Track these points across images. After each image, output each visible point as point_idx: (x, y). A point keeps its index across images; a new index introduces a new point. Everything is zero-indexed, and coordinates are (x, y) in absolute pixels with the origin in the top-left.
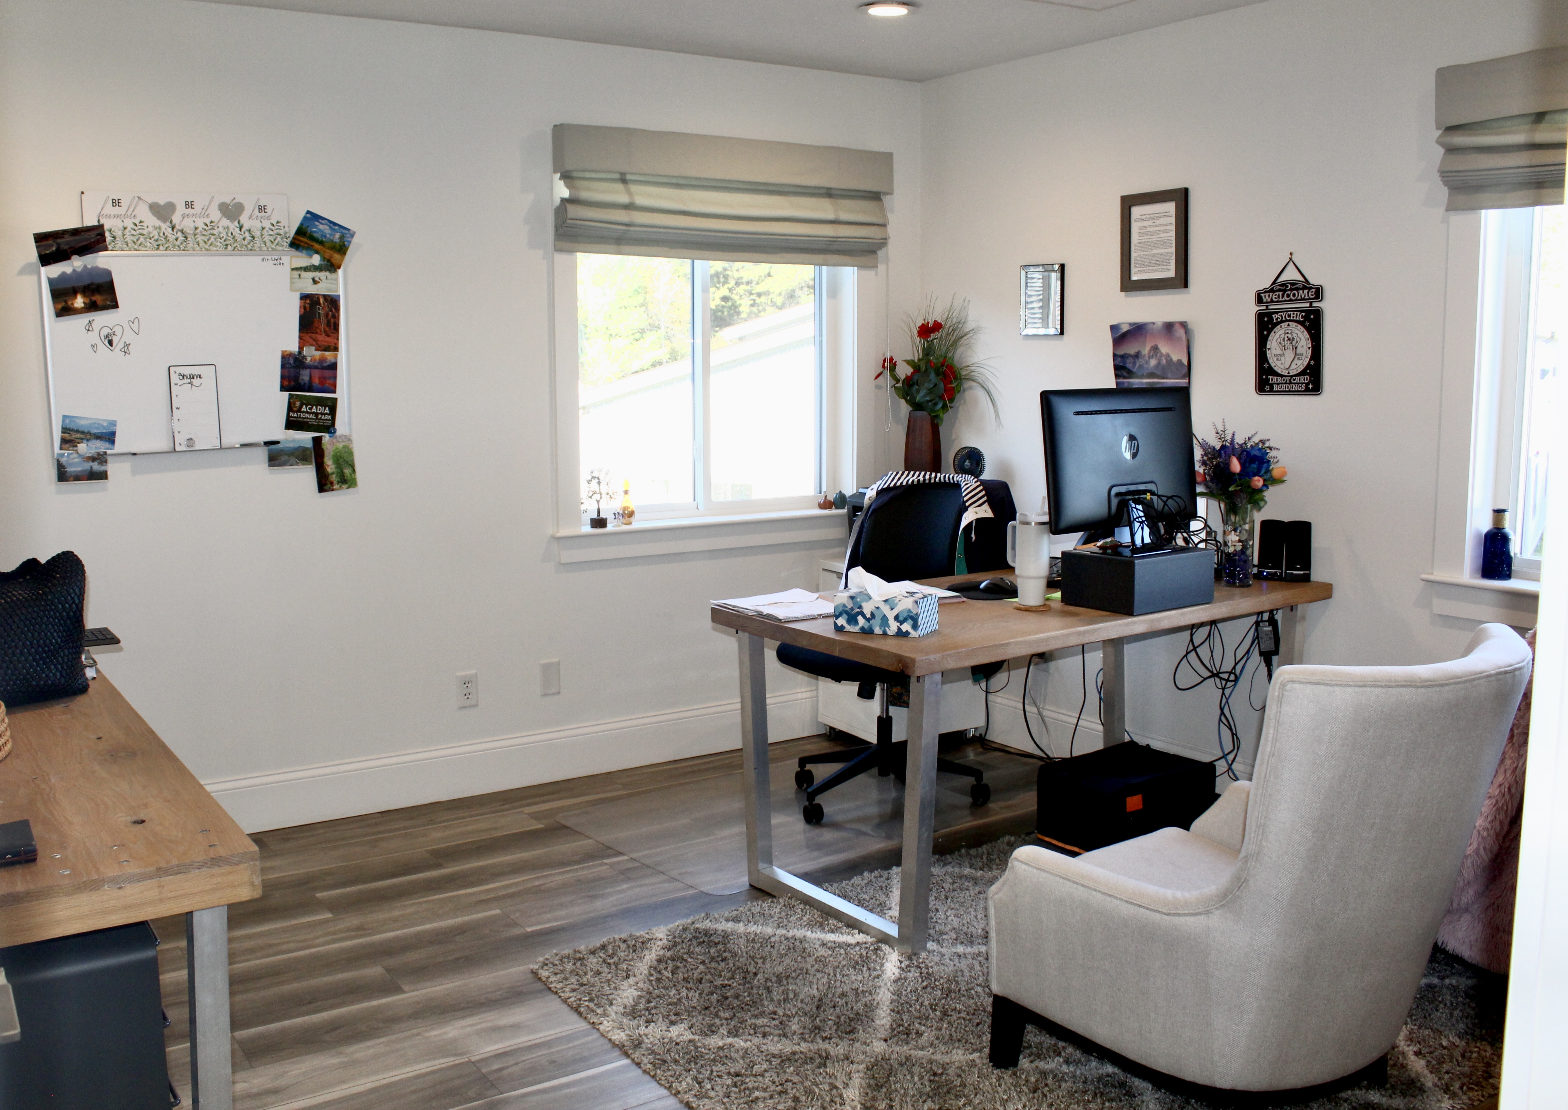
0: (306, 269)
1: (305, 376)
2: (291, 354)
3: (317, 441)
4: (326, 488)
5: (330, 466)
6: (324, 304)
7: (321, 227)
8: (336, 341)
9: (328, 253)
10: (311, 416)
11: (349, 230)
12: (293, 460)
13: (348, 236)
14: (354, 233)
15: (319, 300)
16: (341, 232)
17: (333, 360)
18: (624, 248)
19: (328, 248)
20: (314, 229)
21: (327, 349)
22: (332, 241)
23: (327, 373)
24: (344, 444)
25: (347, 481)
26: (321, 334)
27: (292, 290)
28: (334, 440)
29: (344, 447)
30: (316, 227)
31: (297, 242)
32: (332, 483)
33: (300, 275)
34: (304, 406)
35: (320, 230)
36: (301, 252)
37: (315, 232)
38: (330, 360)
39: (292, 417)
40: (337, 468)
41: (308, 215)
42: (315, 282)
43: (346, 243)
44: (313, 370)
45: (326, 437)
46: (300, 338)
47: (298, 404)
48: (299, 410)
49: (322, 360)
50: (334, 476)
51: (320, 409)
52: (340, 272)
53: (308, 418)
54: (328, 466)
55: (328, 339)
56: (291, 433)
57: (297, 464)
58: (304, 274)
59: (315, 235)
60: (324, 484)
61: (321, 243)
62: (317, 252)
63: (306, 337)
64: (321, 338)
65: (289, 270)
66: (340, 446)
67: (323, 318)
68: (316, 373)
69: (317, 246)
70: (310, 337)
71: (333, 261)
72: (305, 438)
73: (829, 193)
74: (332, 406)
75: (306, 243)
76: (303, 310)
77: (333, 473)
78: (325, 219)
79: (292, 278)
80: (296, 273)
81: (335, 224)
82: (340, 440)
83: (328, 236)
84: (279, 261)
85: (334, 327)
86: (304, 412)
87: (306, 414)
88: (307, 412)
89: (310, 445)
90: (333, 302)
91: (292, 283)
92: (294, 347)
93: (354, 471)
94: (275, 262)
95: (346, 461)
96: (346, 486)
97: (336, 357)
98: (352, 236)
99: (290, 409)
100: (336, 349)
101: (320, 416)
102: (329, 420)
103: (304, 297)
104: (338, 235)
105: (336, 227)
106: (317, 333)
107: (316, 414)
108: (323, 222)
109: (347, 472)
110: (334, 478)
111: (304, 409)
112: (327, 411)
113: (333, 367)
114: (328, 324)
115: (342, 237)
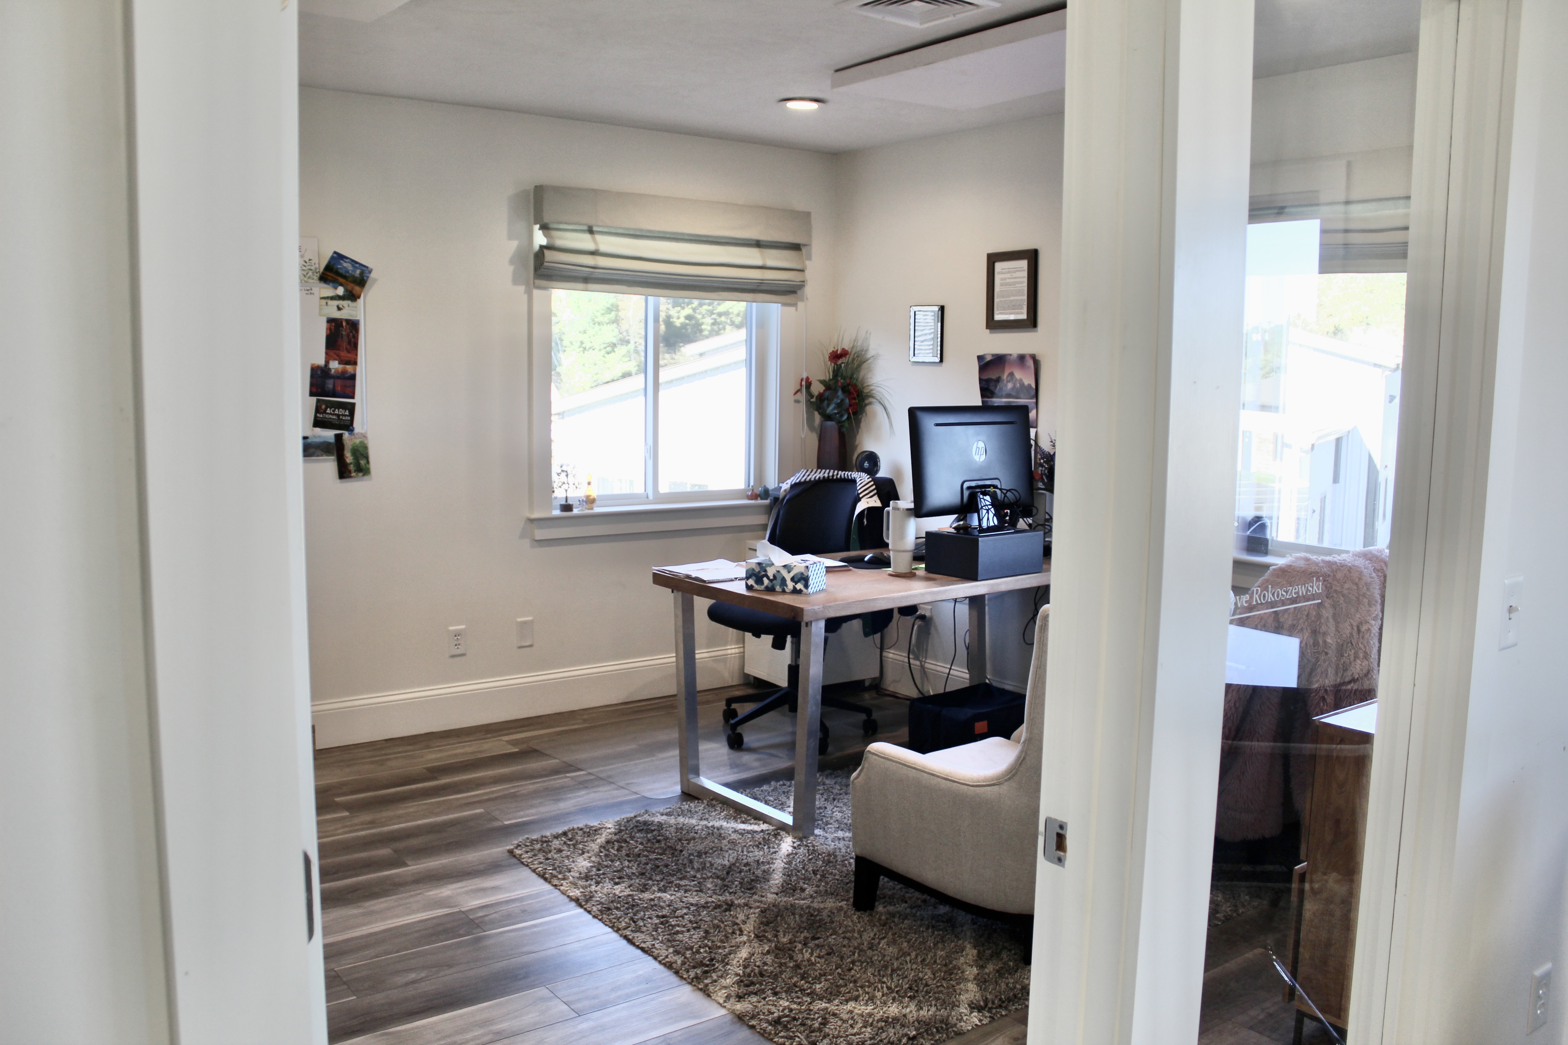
0: (332, 298)
1: (330, 384)
2: (319, 367)
3: (339, 438)
4: (345, 475)
5: (349, 458)
6: (346, 326)
7: (345, 265)
8: (355, 357)
9: (350, 286)
10: (334, 417)
11: (367, 267)
12: (319, 452)
13: (367, 272)
14: (372, 270)
15: (342, 323)
16: (361, 269)
17: (352, 372)
18: (591, 286)
19: (351, 282)
20: (339, 266)
21: (348, 363)
22: (354, 276)
23: (348, 382)
24: (360, 440)
25: (363, 470)
26: (343, 351)
27: (321, 315)
28: (353, 437)
29: (361, 442)
30: (341, 264)
31: (325, 276)
32: (350, 472)
33: (327, 303)
34: (329, 409)
35: (345, 267)
36: (328, 284)
37: (341, 268)
38: (350, 372)
39: (318, 417)
40: (354, 459)
41: (335, 255)
42: (339, 309)
43: (365, 278)
44: (336, 381)
45: (346, 435)
46: (327, 354)
47: (323, 407)
48: (325, 412)
49: (344, 372)
50: (352, 466)
51: (341, 412)
52: (361, 301)
53: (331, 418)
54: (347, 457)
55: (349, 355)
56: (318, 431)
57: (322, 455)
58: (330, 302)
59: (340, 271)
60: (344, 473)
61: (345, 277)
62: (341, 285)
63: (332, 353)
64: (344, 354)
65: (318, 299)
66: (358, 441)
67: (345, 338)
68: (339, 382)
69: (341, 280)
70: (335, 353)
71: (354, 292)
72: (329, 435)
73: (758, 244)
74: (351, 408)
75: (332, 277)
76: (329, 332)
77: (351, 463)
78: (347, 258)
79: (320, 305)
80: (324, 301)
81: (356, 263)
82: (357, 437)
83: (350, 272)
84: (310, 291)
85: (353, 345)
86: (328, 413)
87: (330, 414)
88: (331, 414)
89: (332, 440)
90: (354, 326)
91: (320, 309)
92: (321, 361)
93: (368, 462)
94: (307, 292)
95: (362, 453)
96: (361, 474)
97: (355, 370)
98: (370, 272)
99: (318, 410)
100: (355, 363)
101: (341, 417)
102: (349, 420)
103: (330, 321)
104: (358, 272)
105: (357, 265)
106: (340, 350)
107: (338, 416)
108: (347, 260)
109: (363, 462)
110: (352, 467)
111: (328, 411)
112: (347, 413)
113: (353, 377)
114: (349, 343)
115: (362, 273)
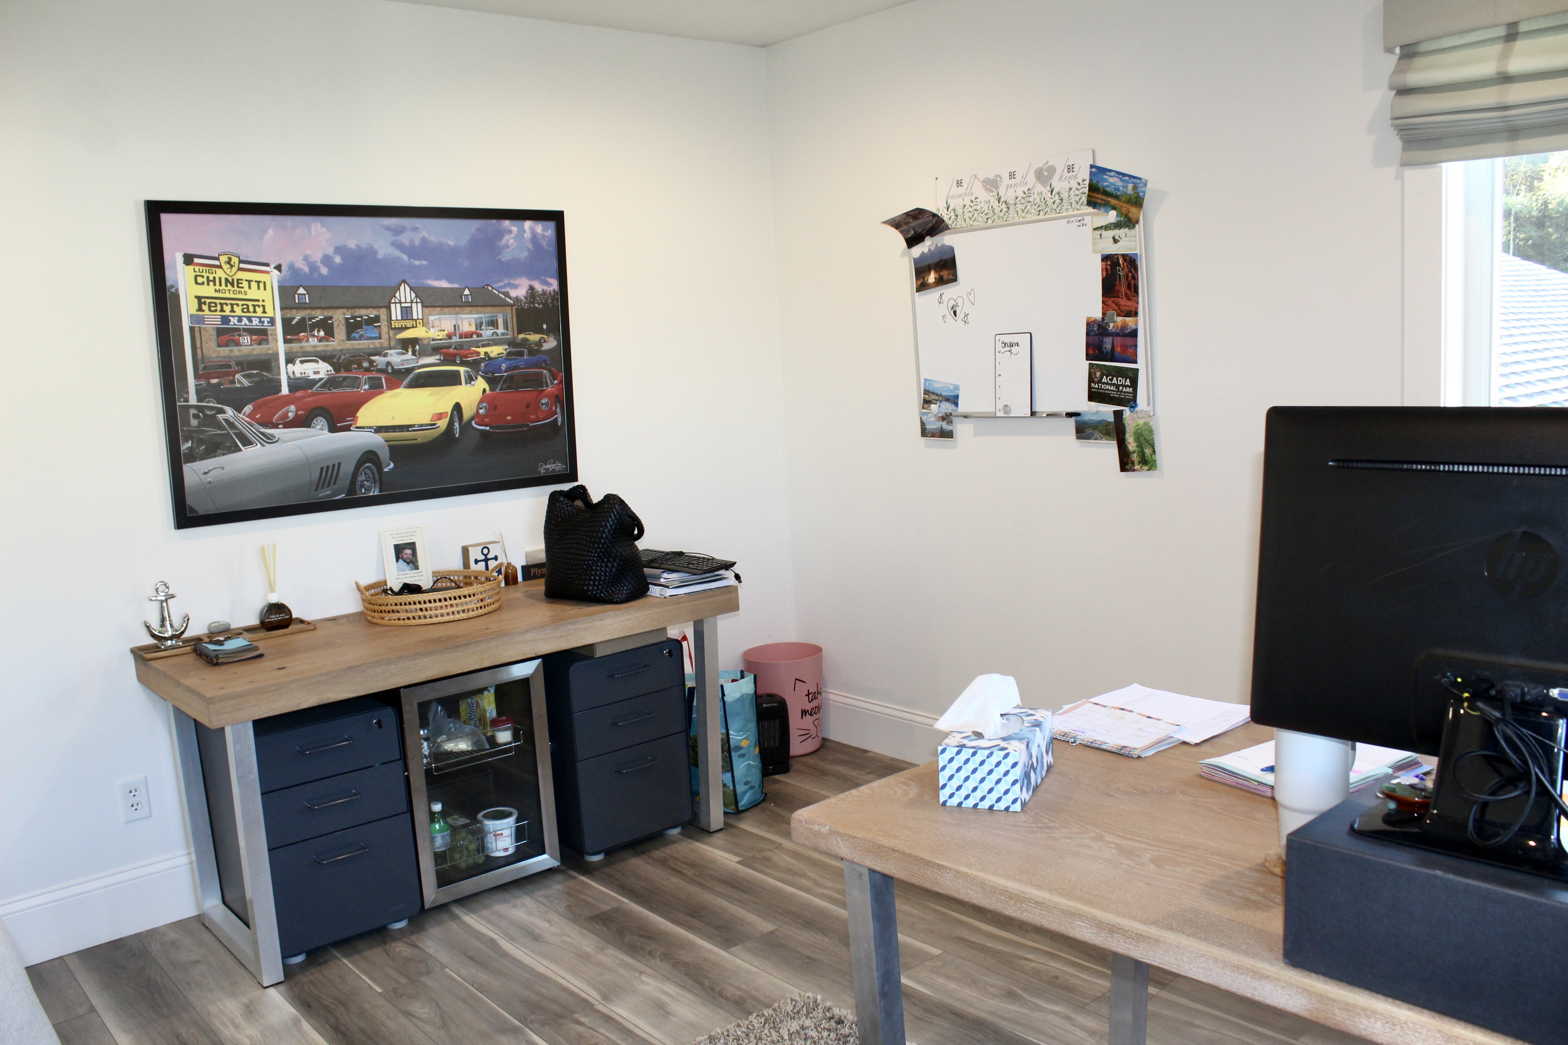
0: (1107, 227)
1: (1108, 343)
2: (1095, 321)
3: (1118, 415)
4: (1128, 467)
5: (1132, 446)
6: (1123, 264)
7: (1111, 180)
8: (1136, 305)
9: (1125, 207)
10: (1112, 388)
11: (1140, 179)
12: (1097, 434)
13: (1141, 185)
14: (1147, 181)
15: (1118, 259)
16: (1133, 183)
17: (1134, 327)
19: (1124, 202)
20: (1106, 184)
21: (1128, 314)
22: (1126, 193)
23: (1128, 341)
24: (1144, 420)
25: (1148, 463)
26: (1123, 298)
27: (1095, 252)
28: (1135, 416)
29: (1145, 424)
30: (1106, 181)
31: (1093, 200)
32: (1133, 463)
33: (1101, 235)
34: (1105, 377)
35: (1112, 184)
36: (1099, 209)
37: (1107, 186)
38: (1131, 327)
39: (1093, 388)
40: (1137, 446)
41: (1094, 170)
42: (1115, 241)
43: (1141, 194)
44: (1115, 338)
45: (1127, 412)
46: (1103, 302)
47: (1098, 374)
48: (1100, 381)
49: (1124, 326)
50: (1135, 455)
51: (1121, 381)
52: (1139, 227)
53: (1108, 390)
54: (1129, 443)
55: (1129, 303)
56: (1095, 406)
57: (1101, 439)
58: (1105, 233)
59: (1108, 189)
60: (1125, 464)
61: (1116, 197)
62: (1114, 208)
63: (1110, 301)
64: (1123, 302)
65: (1091, 229)
66: (1141, 422)
67: (1123, 280)
68: (1118, 340)
69: (1113, 201)
70: (1113, 302)
71: (1131, 215)
72: (1106, 411)
74: (1133, 376)
75: (1102, 200)
76: (1105, 273)
77: (1134, 452)
78: (1110, 171)
79: (1094, 239)
80: (1098, 233)
81: (1124, 175)
82: (1141, 416)
83: (1121, 188)
84: (1082, 222)
85: (1133, 289)
86: (1104, 383)
87: (1107, 385)
88: (1107, 384)
89: (1111, 419)
90: (1131, 262)
91: (1094, 244)
92: (1097, 314)
93: (1154, 451)
94: (1079, 224)
95: (1146, 439)
96: (1146, 468)
97: (1136, 323)
98: (1145, 185)
99: (1091, 380)
100: (1136, 314)
101: (1121, 388)
102: (1131, 393)
103: (1106, 258)
104: (1130, 186)
105: (1127, 178)
106: (1119, 297)
107: (1117, 386)
108: (1112, 174)
109: (1148, 451)
110: (1135, 457)
111: (1104, 380)
112: (1128, 383)
113: (1134, 334)
114: (1129, 287)
115: (1135, 188)
